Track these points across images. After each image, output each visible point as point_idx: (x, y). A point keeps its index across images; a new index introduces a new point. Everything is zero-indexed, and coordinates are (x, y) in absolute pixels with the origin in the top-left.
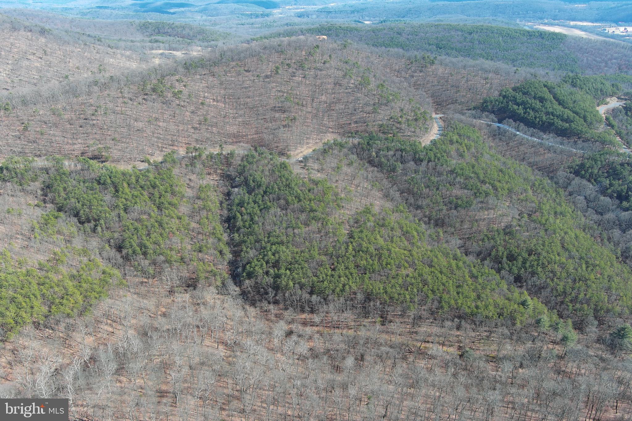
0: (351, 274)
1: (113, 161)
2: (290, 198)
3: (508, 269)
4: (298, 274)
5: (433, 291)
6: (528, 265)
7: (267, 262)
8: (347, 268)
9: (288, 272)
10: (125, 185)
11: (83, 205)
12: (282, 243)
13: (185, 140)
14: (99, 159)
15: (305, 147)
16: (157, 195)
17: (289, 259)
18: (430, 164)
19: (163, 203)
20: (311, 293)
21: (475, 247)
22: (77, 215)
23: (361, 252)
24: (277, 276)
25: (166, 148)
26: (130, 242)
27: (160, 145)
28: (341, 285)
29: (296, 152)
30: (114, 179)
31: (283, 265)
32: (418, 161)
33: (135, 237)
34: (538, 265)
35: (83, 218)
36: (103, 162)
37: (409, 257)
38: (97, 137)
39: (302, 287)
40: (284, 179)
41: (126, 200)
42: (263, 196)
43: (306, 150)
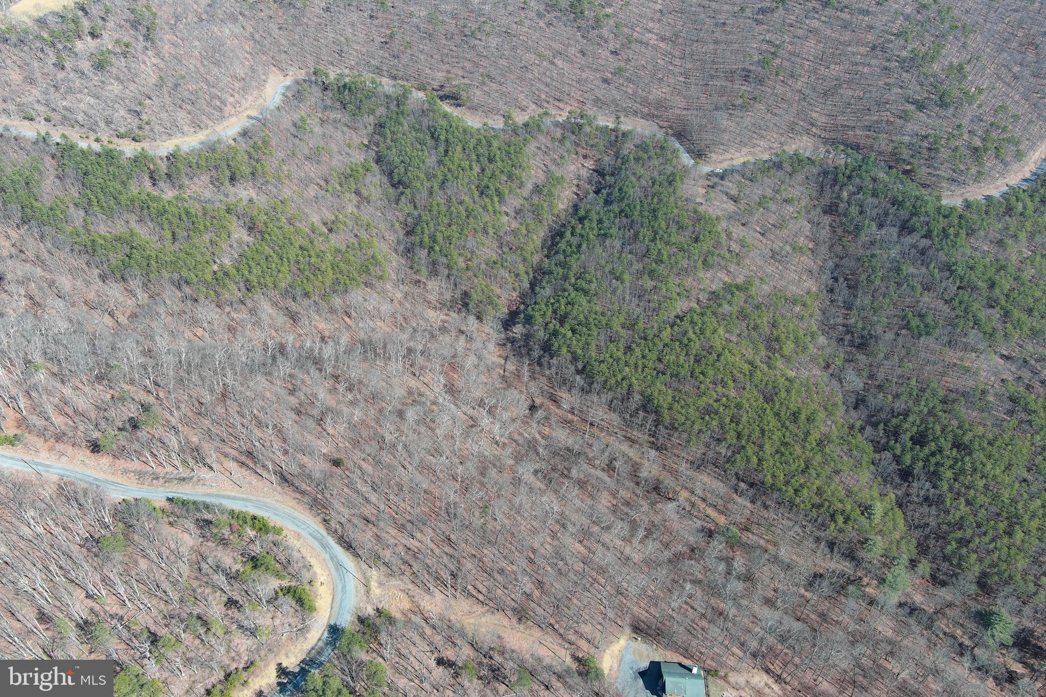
0: (645, 367)
1: (469, 108)
2: (643, 231)
3: (898, 452)
4: (578, 341)
5: (739, 436)
6: (933, 460)
7: (555, 312)
8: (644, 357)
9: (569, 334)
10: (459, 148)
11: (402, 162)
12: (586, 292)
13: (581, 96)
14: (457, 99)
15: (745, 150)
16: (488, 173)
17: (581, 317)
18: (924, 240)
19: (488, 187)
20: (578, 372)
21: (876, 400)
22: (390, 175)
23: (677, 343)
24: (555, 334)
25: (548, 102)
26: (422, 228)
27: (543, 96)
28: (619, 377)
29: (721, 158)
30: (450, 136)
31: (570, 322)
32: (905, 228)
33: (431, 225)
34: (951, 467)
35: (396, 179)
36: (459, 105)
37: (745, 375)
38: (468, 65)
39: (575, 359)
40: (655, 200)
41: (449, 170)
42: (615, 217)
43: (739, 158)
